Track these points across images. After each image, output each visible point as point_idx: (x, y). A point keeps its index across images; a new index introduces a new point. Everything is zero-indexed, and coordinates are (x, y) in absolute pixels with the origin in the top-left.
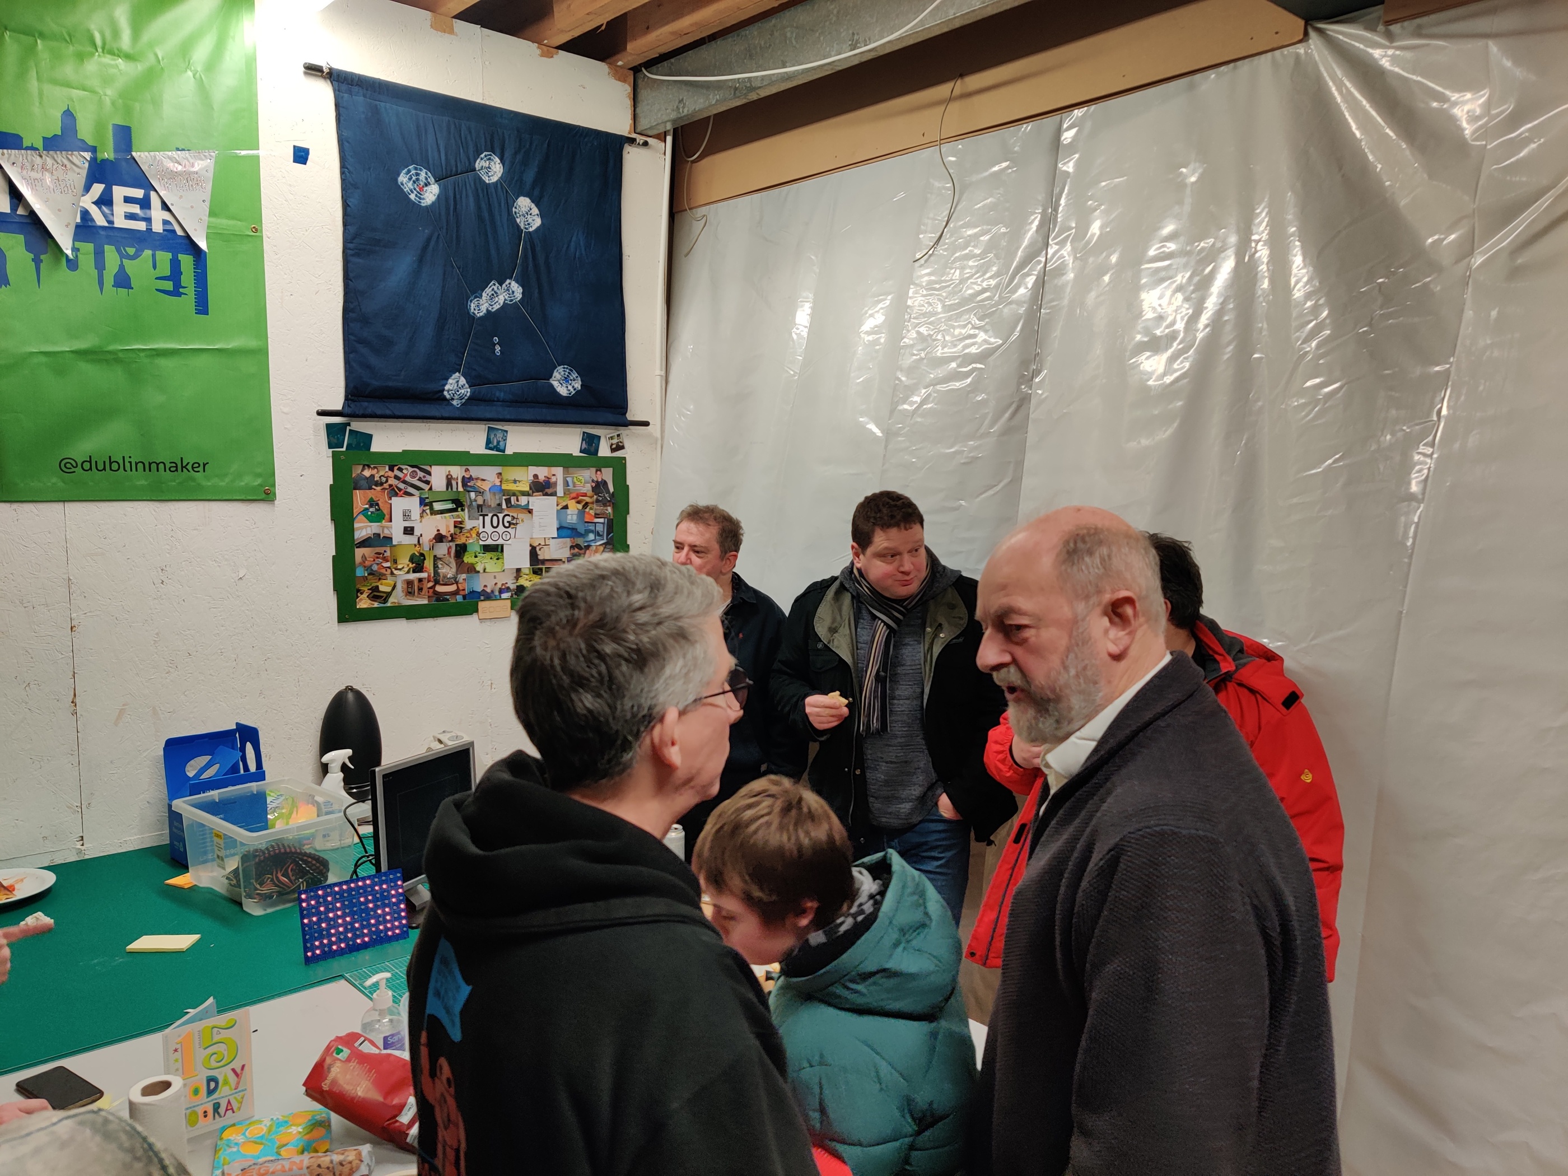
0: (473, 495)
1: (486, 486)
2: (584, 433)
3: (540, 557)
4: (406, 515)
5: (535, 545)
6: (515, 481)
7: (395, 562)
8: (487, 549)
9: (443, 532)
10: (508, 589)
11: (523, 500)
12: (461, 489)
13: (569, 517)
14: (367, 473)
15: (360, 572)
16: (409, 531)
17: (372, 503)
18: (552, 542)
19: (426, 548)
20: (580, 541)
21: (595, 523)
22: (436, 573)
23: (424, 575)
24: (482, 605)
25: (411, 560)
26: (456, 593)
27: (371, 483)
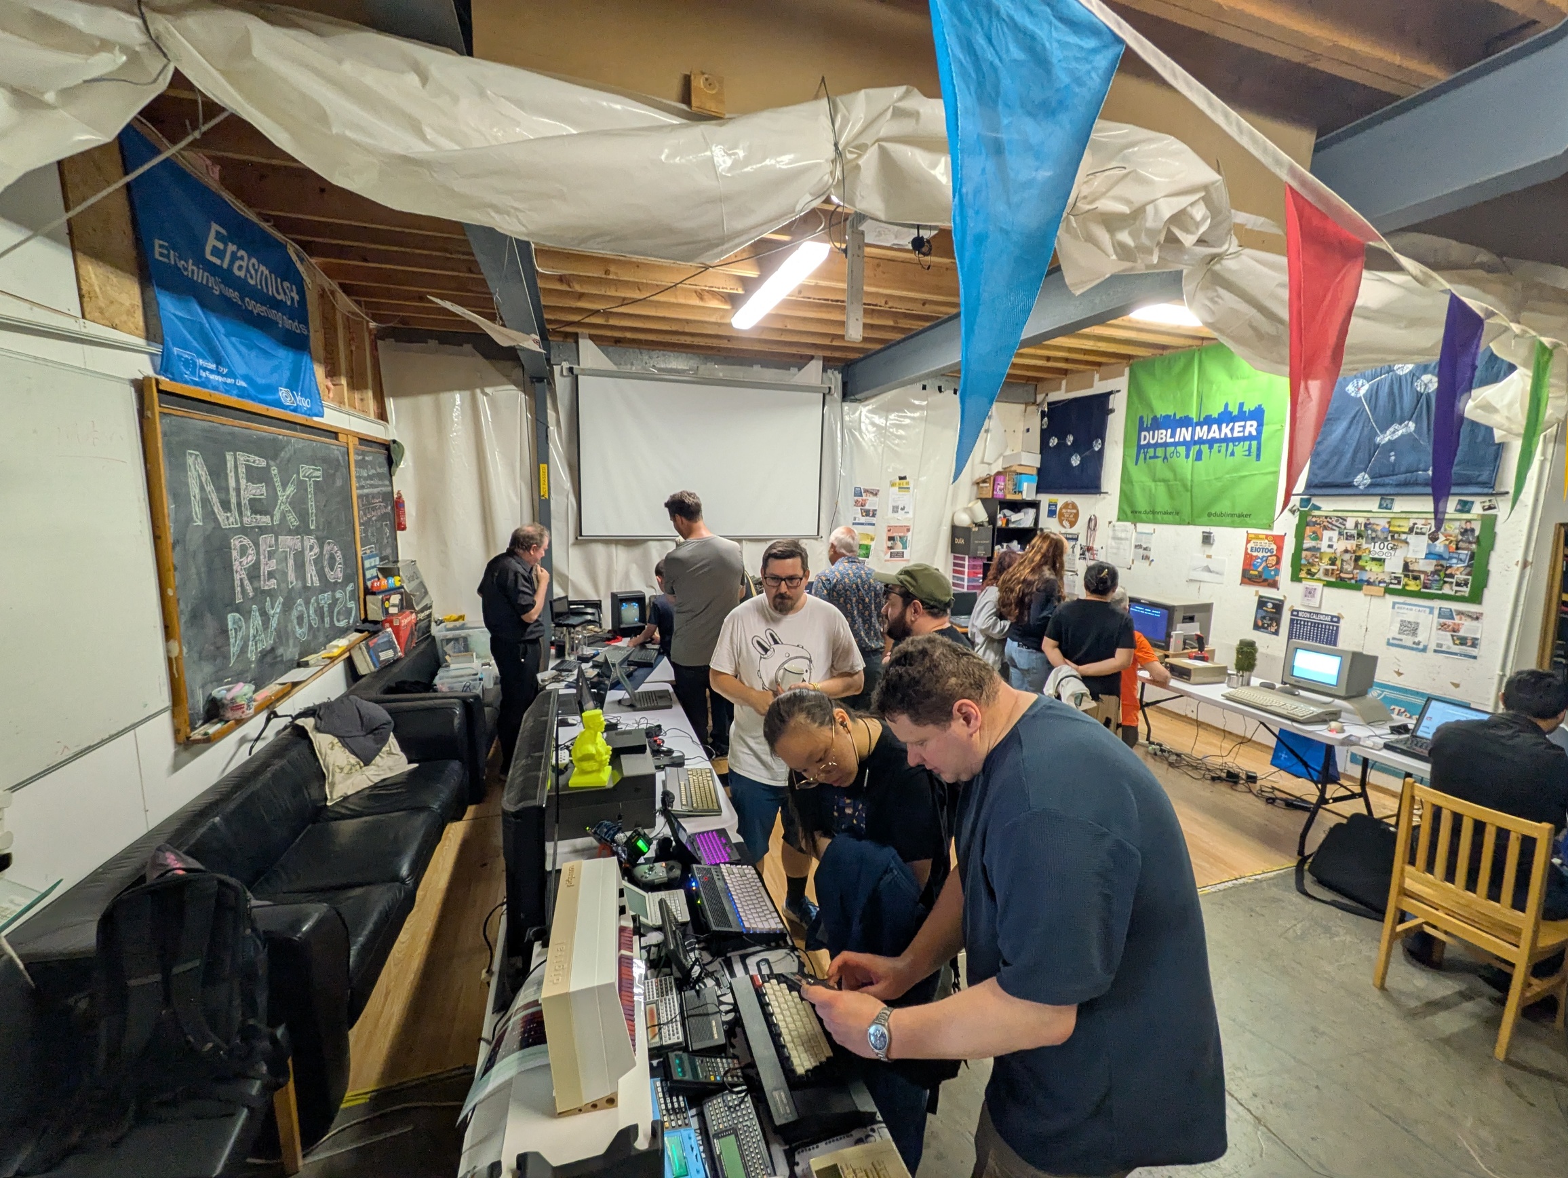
0: (1369, 532)
1: (1379, 528)
2: (1460, 499)
3: (1411, 568)
4: (1330, 539)
5: (1408, 561)
6: (1399, 526)
7: (1321, 559)
8: (1374, 559)
9: (1349, 548)
10: (1385, 582)
11: (1403, 537)
12: (1363, 528)
13: (1437, 548)
14: (1314, 519)
15: (1303, 562)
16: (1330, 546)
17: (1314, 533)
18: (1420, 560)
19: (1338, 555)
20: (1443, 562)
21: (1459, 553)
22: (1342, 567)
23: (1335, 567)
24: (1365, 587)
25: (1330, 559)
26: (1352, 578)
27: (1315, 523)
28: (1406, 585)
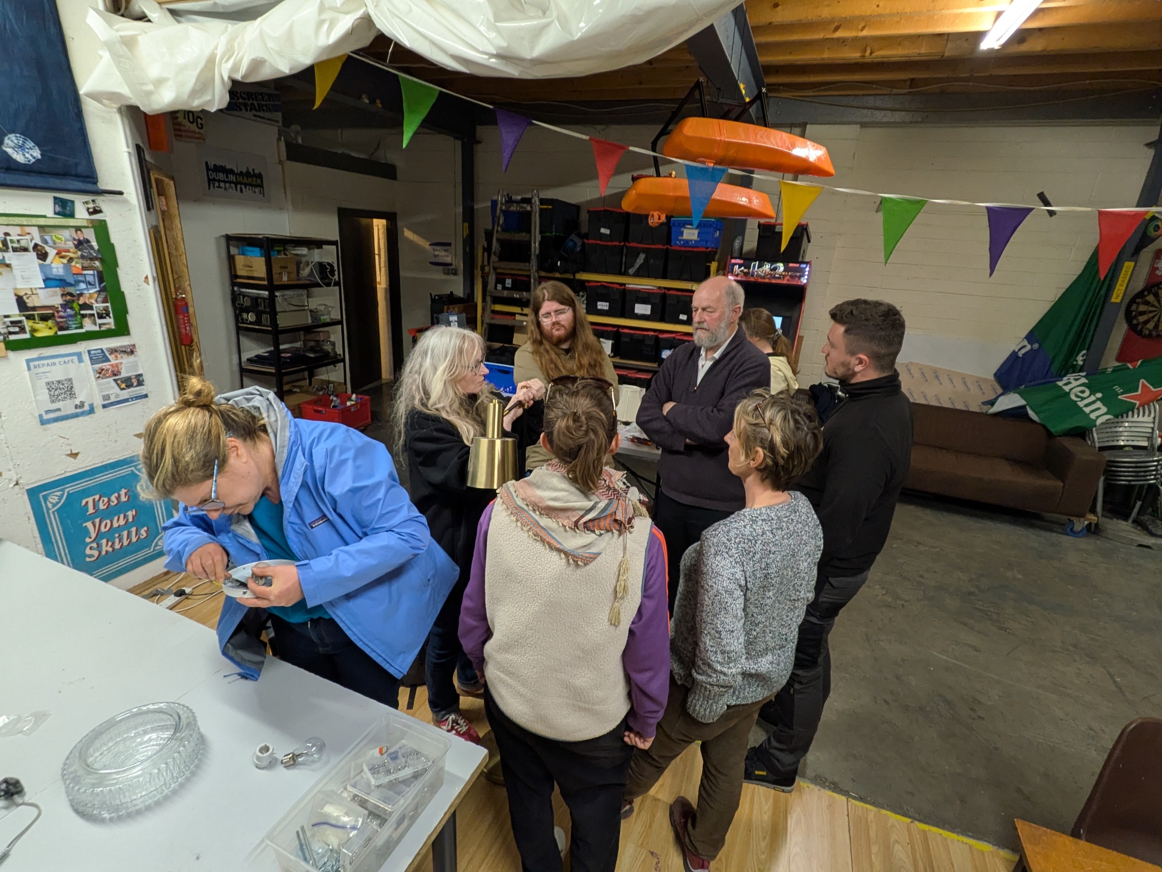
2: (55, 198)
3: (30, 305)
5: (21, 293)
13: (55, 270)
18: (39, 291)
20: (70, 290)
21: (85, 275)
28: (33, 330)
